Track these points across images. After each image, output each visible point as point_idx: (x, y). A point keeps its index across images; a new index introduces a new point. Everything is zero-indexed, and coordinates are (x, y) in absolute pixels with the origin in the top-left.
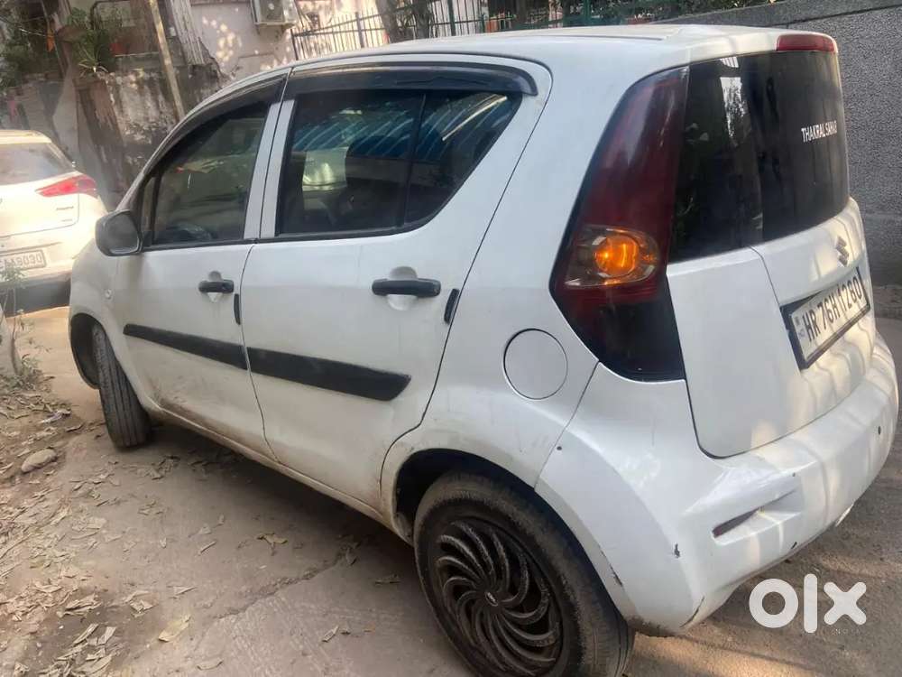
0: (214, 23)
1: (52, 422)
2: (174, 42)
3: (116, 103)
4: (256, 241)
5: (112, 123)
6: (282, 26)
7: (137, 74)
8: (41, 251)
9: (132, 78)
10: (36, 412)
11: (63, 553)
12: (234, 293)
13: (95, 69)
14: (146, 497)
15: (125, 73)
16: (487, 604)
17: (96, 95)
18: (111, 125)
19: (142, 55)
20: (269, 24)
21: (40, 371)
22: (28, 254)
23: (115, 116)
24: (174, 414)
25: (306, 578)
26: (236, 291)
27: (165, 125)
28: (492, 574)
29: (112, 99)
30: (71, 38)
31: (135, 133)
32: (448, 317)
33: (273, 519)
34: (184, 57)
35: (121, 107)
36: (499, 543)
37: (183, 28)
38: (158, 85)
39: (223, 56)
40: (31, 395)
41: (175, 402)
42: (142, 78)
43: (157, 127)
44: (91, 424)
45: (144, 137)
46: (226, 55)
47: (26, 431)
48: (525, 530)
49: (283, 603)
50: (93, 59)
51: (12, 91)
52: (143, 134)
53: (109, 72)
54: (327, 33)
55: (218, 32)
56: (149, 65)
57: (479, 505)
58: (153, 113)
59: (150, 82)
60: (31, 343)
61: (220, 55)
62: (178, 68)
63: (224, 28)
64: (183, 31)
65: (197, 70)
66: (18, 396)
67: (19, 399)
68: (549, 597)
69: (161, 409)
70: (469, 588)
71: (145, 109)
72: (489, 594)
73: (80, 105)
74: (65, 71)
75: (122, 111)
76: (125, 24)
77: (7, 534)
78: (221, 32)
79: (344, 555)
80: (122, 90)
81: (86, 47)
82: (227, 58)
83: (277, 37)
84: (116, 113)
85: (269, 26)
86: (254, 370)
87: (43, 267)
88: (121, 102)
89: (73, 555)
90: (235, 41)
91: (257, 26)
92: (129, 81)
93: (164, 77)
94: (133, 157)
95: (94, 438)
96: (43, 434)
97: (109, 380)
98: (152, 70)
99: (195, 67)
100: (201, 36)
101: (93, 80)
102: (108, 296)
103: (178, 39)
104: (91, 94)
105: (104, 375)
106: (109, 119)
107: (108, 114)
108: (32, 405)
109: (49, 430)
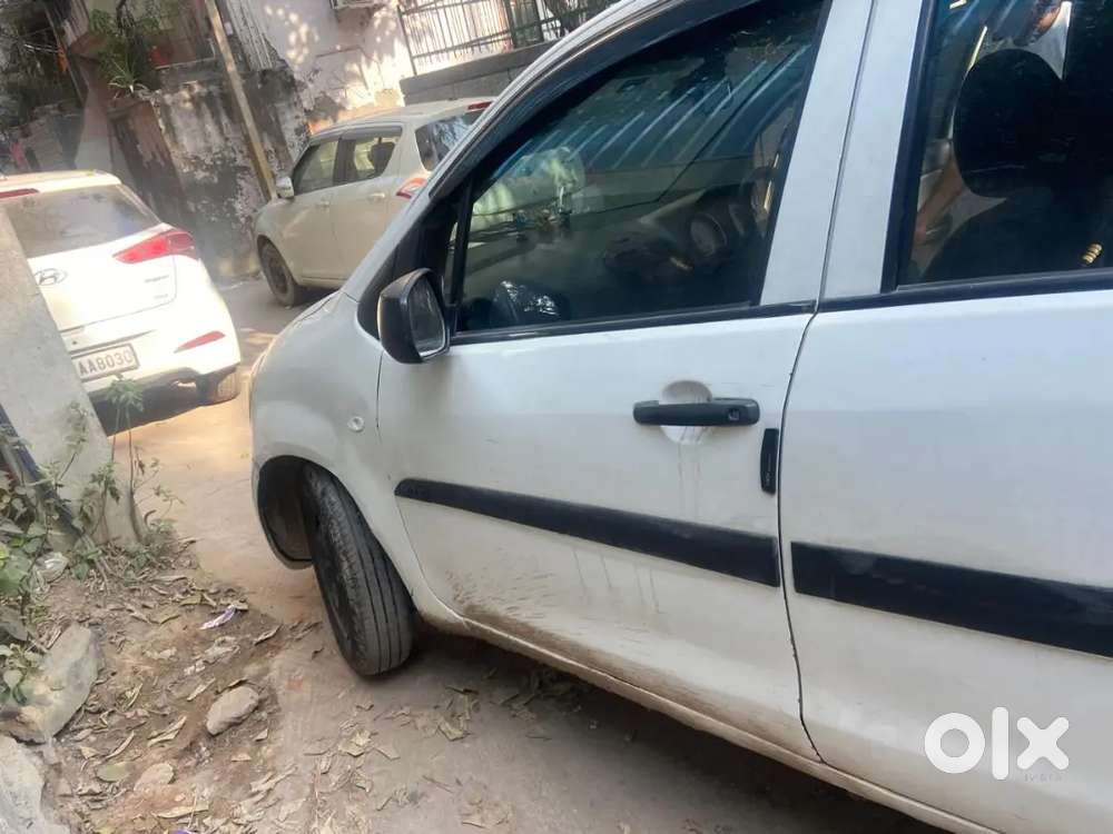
0: (280, 12)
1: (222, 625)
2: (232, 39)
3: (167, 131)
4: (815, 307)
5: (165, 160)
6: (367, 8)
7: (190, 89)
8: (130, 345)
9: (185, 94)
10: (189, 607)
12: (758, 427)
13: (131, 87)
15: (175, 89)
17: (136, 124)
18: (163, 164)
19: (191, 64)
20: (352, 6)
21: (174, 534)
22: (111, 352)
23: (167, 150)
27: (232, 155)
29: (162, 127)
30: (90, 52)
31: (196, 170)
34: (247, 61)
35: (174, 135)
37: (241, 23)
38: (219, 102)
39: (296, 57)
40: (171, 578)
42: (199, 93)
43: (223, 159)
44: (294, 628)
45: (207, 174)
46: (299, 53)
50: (127, 75)
51: (16, 132)
52: (205, 170)
53: (154, 90)
55: (286, 23)
56: (203, 75)
58: (216, 140)
59: (209, 98)
60: (158, 494)
61: (292, 54)
62: (244, 76)
63: (294, 18)
64: (243, 28)
65: (268, 77)
66: (153, 583)
67: (154, 587)
69: (461, 619)
71: (206, 136)
73: (114, 139)
74: (85, 99)
75: (175, 142)
78: (291, 23)
80: (174, 113)
81: (117, 60)
82: (300, 59)
83: (362, 24)
84: (169, 145)
85: (353, 10)
87: (136, 368)
88: (173, 129)
90: (309, 34)
91: (336, 11)
92: (181, 98)
93: (226, 91)
94: (194, 202)
95: (311, 655)
96: (215, 651)
97: (360, 575)
98: (209, 82)
99: (264, 72)
100: (265, 32)
101: (133, 102)
102: (356, 427)
103: (237, 38)
104: (130, 122)
105: (350, 567)
106: (158, 155)
107: (157, 146)
108: (178, 596)
109: (223, 642)
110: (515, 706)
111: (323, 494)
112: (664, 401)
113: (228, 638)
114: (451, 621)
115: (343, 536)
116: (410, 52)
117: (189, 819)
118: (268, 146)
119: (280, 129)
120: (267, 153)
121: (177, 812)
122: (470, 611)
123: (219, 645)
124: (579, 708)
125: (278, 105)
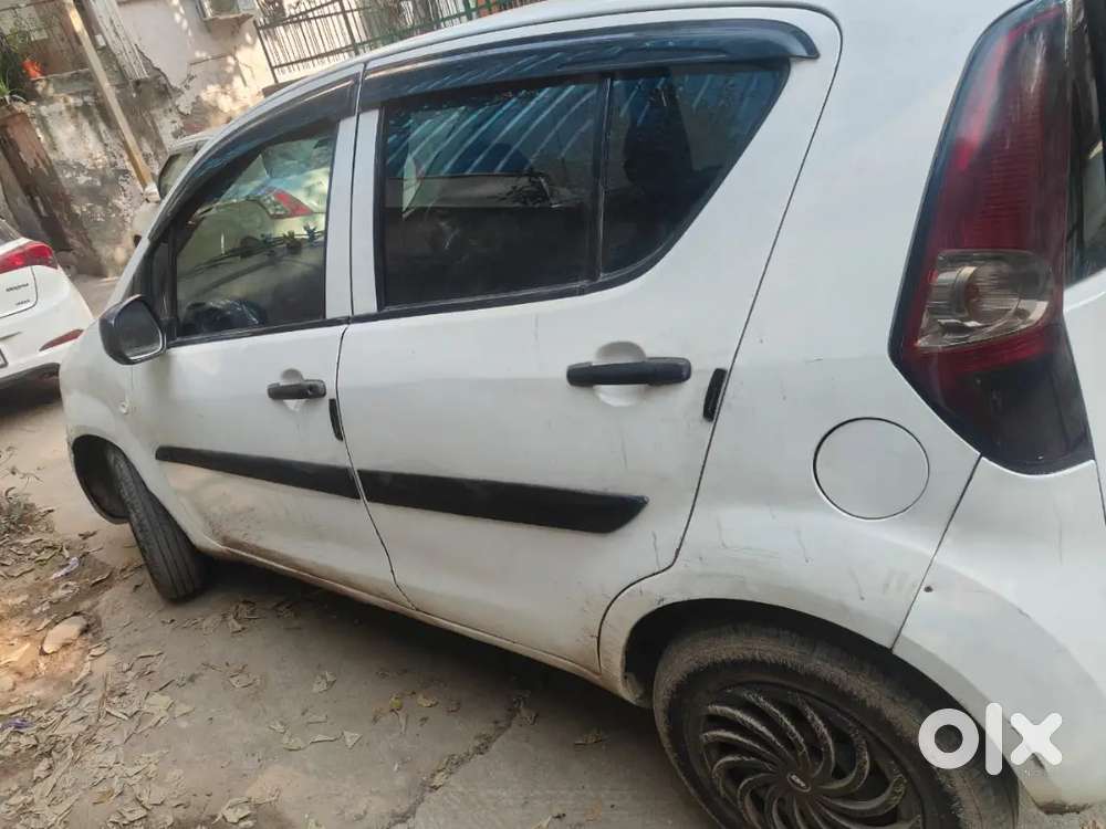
1: (67, 574)
2: (105, 52)
3: (46, 140)
4: (348, 320)
5: (46, 166)
6: (236, 18)
9: (61, 106)
10: (42, 563)
11: (140, 768)
12: (327, 398)
13: (8, 99)
14: (227, 664)
15: (50, 101)
16: (790, 789)
17: (16, 132)
18: (45, 170)
19: (66, 75)
20: (221, 18)
21: (32, 505)
23: (47, 156)
24: (244, 554)
25: (480, 751)
26: (331, 394)
27: (113, 160)
28: (803, 756)
29: (40, 135)
31: (78, 175)
32: (711, 410)
33: (405, 671)
34: (121, 71)
35: (54, 143)
36: (816, 718)
37: (113, 35)
38: (95, 111)
39: (169, 64)
40: (29, 541)
41: (244, 540)
42: (73, 105)
43: (104, 164)
44: (123, 570)
45: (90, 178)
47: (34, 591)
48: (864, 701)
49: (463, 794)
50: (3, 87)
52: (88, 175)
53: (29, 101)
54: (325, 16)
56: (79, 86)
57: (780, 669)
58: (96, 147)
59: (85, 109)
60: (14, 473)
62: (118, 87)
64: (114, 38)
65: (141, 86)
66: (11, 546)
67: (14, 549)
68: (906, 784)
69: (224, 548)
70: (758, 771)
71: (85, 143)
72: (794, 777)
75: (55, 149)
76: (35, 36)
77: (49, 754)
79: (519, 711)
80: (50, 122)
83: (233, 33)
84: (49, 151)
85: (222, 20)
86: (373, 497)
87: (3, 366)
88: (52, 138)
89: (153, 767)
91: (206, 22)
92: (57, 109)
93: (101, 101)
94: (80, 205)
95: (132, 589)
96: (60, 593)
97: (145, 522)
98: (83, 93)
99: (138, 83)
100: (137, 41)
101: (9, 113)
102: (124, 411)
103: (110, 49)
104: (9, 130)
105: (137, 517)
106: (39, 162)
107: (38, 155)
108: (34, 554)
109: (67, 586)
110: (280, 609)
111: (115, 462)
112: (283, 383)
113: (70, 583)
114: (217, 549)
115: (130, 494)
116: (270, 64)
117: (20, 714)
118: (147, 149)
119: (157, 134)
120: (146, 158)
121: (11, 710)
122: (225, 541)
123: (63, 589)
124: (326, 606)
125: (153, 112)
